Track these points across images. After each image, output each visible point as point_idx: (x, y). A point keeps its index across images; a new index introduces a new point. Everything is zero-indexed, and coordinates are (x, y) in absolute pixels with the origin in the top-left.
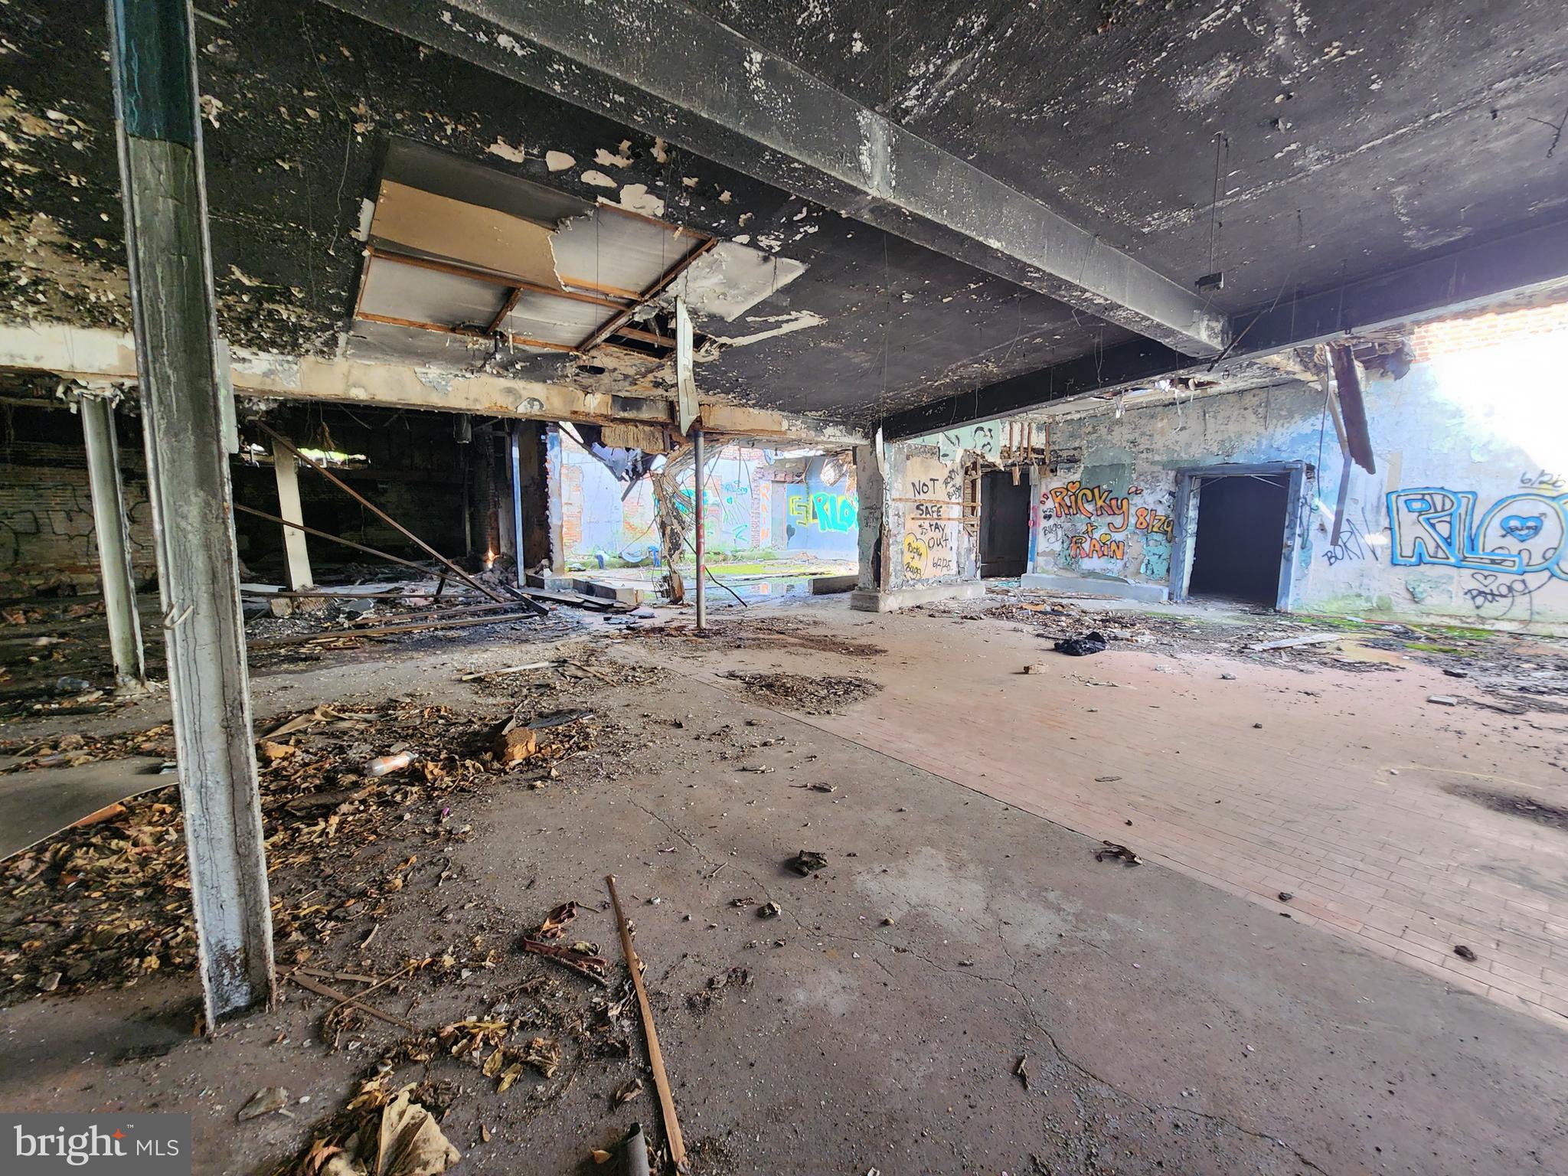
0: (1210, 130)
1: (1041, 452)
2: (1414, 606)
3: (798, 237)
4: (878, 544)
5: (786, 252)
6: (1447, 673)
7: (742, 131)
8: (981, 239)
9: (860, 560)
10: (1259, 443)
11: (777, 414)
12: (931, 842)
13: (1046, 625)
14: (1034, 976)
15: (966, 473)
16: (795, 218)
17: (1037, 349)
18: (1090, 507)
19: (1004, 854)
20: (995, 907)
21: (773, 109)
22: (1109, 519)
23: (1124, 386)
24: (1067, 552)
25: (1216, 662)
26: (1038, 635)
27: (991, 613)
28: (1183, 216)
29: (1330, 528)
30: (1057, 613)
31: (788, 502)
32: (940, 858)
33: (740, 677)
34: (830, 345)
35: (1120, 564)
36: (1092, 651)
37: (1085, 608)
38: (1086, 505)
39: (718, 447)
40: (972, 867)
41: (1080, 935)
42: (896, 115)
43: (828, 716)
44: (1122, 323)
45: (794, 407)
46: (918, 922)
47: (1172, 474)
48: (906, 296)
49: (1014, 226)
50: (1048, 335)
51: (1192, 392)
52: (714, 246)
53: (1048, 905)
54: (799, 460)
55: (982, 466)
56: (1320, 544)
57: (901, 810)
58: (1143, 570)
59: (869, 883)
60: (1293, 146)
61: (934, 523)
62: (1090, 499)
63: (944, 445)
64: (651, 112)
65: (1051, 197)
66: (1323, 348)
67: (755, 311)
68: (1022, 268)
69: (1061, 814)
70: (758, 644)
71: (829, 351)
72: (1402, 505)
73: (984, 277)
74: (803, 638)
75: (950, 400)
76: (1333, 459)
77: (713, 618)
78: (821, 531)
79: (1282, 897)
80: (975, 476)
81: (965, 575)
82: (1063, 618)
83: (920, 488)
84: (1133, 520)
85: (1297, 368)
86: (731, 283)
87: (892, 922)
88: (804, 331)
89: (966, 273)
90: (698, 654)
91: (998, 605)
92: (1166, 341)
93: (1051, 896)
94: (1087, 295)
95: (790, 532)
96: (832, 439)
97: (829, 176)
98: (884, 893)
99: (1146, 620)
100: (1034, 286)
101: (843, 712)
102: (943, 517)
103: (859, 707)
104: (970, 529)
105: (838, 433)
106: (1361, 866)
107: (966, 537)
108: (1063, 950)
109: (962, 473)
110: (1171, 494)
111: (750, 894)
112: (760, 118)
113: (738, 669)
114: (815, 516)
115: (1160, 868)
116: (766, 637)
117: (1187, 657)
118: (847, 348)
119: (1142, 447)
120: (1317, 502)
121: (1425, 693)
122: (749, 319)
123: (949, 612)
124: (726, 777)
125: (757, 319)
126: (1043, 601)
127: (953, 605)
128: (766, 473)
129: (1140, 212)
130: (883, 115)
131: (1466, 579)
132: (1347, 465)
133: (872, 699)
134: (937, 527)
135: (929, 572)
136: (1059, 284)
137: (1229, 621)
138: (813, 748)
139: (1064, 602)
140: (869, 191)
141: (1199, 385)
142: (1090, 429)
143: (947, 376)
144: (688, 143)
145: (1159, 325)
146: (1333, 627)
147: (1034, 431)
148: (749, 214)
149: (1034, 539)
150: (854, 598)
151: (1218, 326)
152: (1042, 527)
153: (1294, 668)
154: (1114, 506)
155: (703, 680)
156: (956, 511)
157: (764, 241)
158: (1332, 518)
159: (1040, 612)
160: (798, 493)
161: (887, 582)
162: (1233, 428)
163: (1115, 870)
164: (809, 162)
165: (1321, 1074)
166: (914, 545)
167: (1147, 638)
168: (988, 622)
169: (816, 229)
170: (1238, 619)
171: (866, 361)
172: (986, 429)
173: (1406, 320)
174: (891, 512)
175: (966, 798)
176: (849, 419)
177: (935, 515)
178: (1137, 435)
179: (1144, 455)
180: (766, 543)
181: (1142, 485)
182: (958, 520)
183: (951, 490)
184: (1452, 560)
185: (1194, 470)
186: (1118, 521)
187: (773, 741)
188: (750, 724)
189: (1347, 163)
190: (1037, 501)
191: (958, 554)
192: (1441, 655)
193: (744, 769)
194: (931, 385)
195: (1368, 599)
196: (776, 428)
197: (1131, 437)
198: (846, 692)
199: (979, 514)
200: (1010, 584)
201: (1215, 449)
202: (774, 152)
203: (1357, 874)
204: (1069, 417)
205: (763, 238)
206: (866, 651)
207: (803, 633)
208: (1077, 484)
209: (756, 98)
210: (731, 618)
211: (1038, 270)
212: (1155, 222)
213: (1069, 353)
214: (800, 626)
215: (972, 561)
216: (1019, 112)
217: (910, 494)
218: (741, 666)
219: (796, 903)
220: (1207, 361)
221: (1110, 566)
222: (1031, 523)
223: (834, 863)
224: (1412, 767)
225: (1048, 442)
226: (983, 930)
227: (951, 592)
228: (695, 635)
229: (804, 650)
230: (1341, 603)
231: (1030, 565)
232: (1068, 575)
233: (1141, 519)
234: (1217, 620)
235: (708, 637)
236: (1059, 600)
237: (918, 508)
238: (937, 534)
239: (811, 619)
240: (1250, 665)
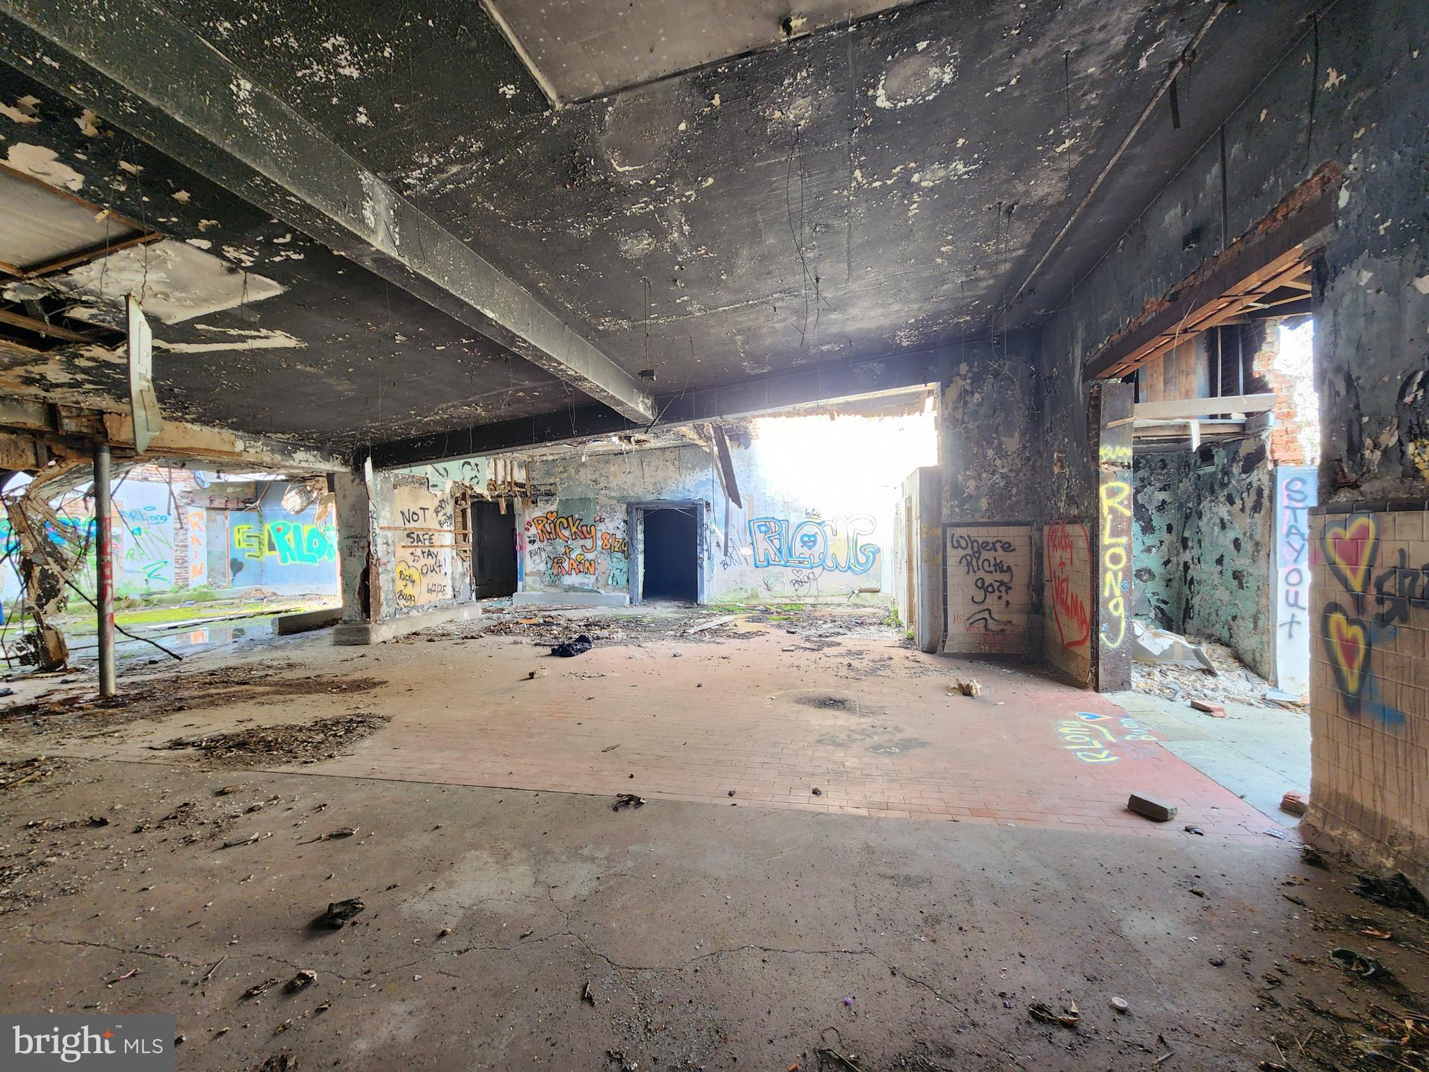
0: (639, 274)
1: (522, 486)
2: (768, 593)
3: (277, 259)
4: (366, 574)
5: (258, 268)
6: (788, 632)
7: (228, 149)
8: (478, 308)
9: (344, 591)
10: (678, 487)
11: (227, 434)
12: (474, 846)
13: (541, 635)
14: (584, 918)
15: (456, 503)
16: (275, 241)
17: (519, 400)
18: (567, 533)
19: (542, 832)
20: (542, 878)
21: (266, 140)
22: (582, 542)
23: (589, 437)
24: (550, 572)
25: (669, 646)
26: (536, 645)
27: (490, 631)
28: (625, 324)
29: (722, 545)
30: (550, 624)
31: (232, 533)
32: (485, 856)
33: (193, 744)
34: (308, 369)
35: (593, 578)
36: (582, 651)
37: (571, 617)
38: (563, 531)
39: (127, 465)
40: (516, 853)
41: (612, 872)
42: (398, 186)
43: (331, 760)
44: (587, 391)
45: (252, 427)
46: (475, 920)
47: (624, 506)
48: (399, 338)
49: (505, 303)
50: (529, 391)
51: (633, 447)
52: (157, 241)
53: (585, 859)
54: (248, 484)
55: (471, 497)
56: (718, 555)
57: (437, 827)
58: (610, 582)
59: (420, 906)
60: (685, 298)
61: (426, 550)
62: (566, 525)
63: (433, 476)
64: (101, 92)
65: (532, 287)
66: (708, 424)
67: (208, 319)
68: (513, 338)
69: (582, 785)
70: (212, 702)
71: (306, 374)
72: (756, 529)
73: (475, 335)
74: (276, 684)
75: (440, 436)
76: (719, 498)
77: (126, 680)
78: (281, 564)
79: (731, 794)
80: (464, 506)
81: (461, 598)
82: (555, 627)
83: (410, 517)
84: (600, 543)
85: (696, 437)
86: (177, 284)
87: (449, 930)
88: (276, 351)
89: (458, 330)
90: (111, 728)
91: (496, 623)
92: (617, 409)
93: (586, 852)
94: (562, 367)
95: (236, 566)
96: (304, 464)
97: (331, 220)
98: (435, 908)
99: (617, 621)
100: (521, 353)
101: (349, 752)
102: (435, 544)
103: (367, 743)
104: (463, 555)
105: (311, 459)
106: (766, 760)
107: (460, 562)
108: (601, 888)
109: (452, 502)
110: (625, 521)
111: (271, 974)
112: (248, 141)
113: (185, 734)
114: (272, 547)
115: (658, 801)
116: (221, 691)
117: (649, 645)
118: (329, 374)
119: (602, 485)
120: (713, 527)
121: (781, 646)
122: (199, 327)
123: (449, 635)
124: (201, 862)
125: (211, 328)
126: (535, 615)
127: (451, 628)
128: (196, 498)
129: (598, 314)
130: (385, 181)
131: (789, 574)
132: (727, 503)
133: (380, 732)
134: (430, 554)
135: (423, 598)
136: (541, 355)
137: (671, 615)
138: (320, 797)
139: (553, 613)
140: (374, 244)
141: (638, 442)
142: (561, 469)
143: (437, 414)
144: (149, 137)
145: (612, 397)
146: (731, 612)
147: (516, 468)
148: (214, 222)
149: (522, 561)
150: (338, 632)
151: (649, 402)
152: (528, 550)
153: (714, 642)
154: (584, 532)
155: (129, 759)
156: (448, 539)
157: (231, 252)
158: (723, 538)
159: (534, 625)
160: (247, 521)
161: (378, 612)
162: (661, 474)
163: (628, 813)
164: (308, 201)
165: (765, 893)
166: (406, 573)
167: (620, 635)
168: (489, 639)
169: (302, 257)
170: (676, 613)
171: (352, 390)
172: (473, 464)
173: (748, 414)
174: (379, 541)
175: (499, 797)
176: (324, 445)
177: (427, 543)
178: (597, 476)
179: (604, 492)
180: (198, 581)
181: (604, 515)
182: (451, 546)
183: (443, 519)
184: (783, 563)
185: (638, 504)
186: (589, 543)
187: (262, 804)
188: (222, 793)
189: (713, 315)
190: (522, 528)
191: (453, 579)
192: (784, 622)
193: (226, 846)
194: (421, 421)
195: (746, 591)
196: (227, 448)
197: (594, 478)
198: (348, 731)
199: (471, 540)
200: (504, 602)
201: (650, 488)
202: (267, 181)
203: (765, 765)
204: (545, 458)
205: (231, 249)
206: (359, 686)
207: (276, 678)
208: (555, 514)
209: (245, 123)
210: (159, 676)
211: (525, 341)
212: (606, 324)
213: (545, 407)
214: (270, 672)
215: (466, 584)
216: (509, 220)
217: (399, 522)
218: (190, 731)
219: (335, 959)
220: (644, 426)
221: (586, 581)
222: (518, 548)
223: (371, 904)
224: (781, 693)
225: (528, 478)
226: (537, 900)
227: (448, 616)
228: (97, 706)
229: (281, 697)
230: (733, 595)
231: (520, 584)
232: (553, 590)
233: (606, 542)
234: (663, 616)
235: (124, 705)
236: (548, 613)
237: (408, 536)
238: (430, 561)
239: (284, 663)
240: (689, 645)
